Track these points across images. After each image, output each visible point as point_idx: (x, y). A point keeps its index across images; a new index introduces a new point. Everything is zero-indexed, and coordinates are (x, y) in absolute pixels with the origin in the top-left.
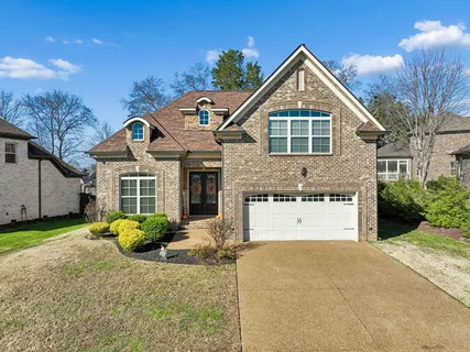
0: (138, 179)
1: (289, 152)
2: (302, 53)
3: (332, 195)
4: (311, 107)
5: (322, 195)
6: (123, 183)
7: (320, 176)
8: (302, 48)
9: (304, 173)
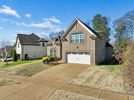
0: (54, 49)
1: (75, 43)
2: (76, 20)
3: (85, 53)
4: (79, 32)
5: (83, 53)
6: (51, 50)
7: (81, 48)
8: (76, 19)
9: (78, 48)
